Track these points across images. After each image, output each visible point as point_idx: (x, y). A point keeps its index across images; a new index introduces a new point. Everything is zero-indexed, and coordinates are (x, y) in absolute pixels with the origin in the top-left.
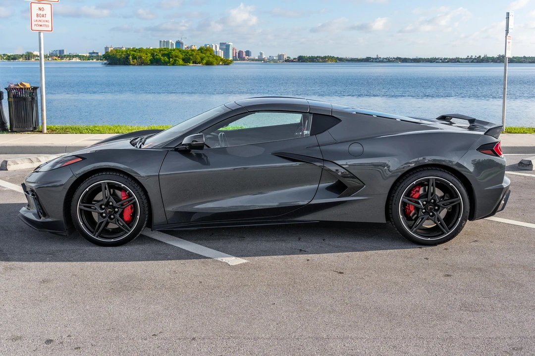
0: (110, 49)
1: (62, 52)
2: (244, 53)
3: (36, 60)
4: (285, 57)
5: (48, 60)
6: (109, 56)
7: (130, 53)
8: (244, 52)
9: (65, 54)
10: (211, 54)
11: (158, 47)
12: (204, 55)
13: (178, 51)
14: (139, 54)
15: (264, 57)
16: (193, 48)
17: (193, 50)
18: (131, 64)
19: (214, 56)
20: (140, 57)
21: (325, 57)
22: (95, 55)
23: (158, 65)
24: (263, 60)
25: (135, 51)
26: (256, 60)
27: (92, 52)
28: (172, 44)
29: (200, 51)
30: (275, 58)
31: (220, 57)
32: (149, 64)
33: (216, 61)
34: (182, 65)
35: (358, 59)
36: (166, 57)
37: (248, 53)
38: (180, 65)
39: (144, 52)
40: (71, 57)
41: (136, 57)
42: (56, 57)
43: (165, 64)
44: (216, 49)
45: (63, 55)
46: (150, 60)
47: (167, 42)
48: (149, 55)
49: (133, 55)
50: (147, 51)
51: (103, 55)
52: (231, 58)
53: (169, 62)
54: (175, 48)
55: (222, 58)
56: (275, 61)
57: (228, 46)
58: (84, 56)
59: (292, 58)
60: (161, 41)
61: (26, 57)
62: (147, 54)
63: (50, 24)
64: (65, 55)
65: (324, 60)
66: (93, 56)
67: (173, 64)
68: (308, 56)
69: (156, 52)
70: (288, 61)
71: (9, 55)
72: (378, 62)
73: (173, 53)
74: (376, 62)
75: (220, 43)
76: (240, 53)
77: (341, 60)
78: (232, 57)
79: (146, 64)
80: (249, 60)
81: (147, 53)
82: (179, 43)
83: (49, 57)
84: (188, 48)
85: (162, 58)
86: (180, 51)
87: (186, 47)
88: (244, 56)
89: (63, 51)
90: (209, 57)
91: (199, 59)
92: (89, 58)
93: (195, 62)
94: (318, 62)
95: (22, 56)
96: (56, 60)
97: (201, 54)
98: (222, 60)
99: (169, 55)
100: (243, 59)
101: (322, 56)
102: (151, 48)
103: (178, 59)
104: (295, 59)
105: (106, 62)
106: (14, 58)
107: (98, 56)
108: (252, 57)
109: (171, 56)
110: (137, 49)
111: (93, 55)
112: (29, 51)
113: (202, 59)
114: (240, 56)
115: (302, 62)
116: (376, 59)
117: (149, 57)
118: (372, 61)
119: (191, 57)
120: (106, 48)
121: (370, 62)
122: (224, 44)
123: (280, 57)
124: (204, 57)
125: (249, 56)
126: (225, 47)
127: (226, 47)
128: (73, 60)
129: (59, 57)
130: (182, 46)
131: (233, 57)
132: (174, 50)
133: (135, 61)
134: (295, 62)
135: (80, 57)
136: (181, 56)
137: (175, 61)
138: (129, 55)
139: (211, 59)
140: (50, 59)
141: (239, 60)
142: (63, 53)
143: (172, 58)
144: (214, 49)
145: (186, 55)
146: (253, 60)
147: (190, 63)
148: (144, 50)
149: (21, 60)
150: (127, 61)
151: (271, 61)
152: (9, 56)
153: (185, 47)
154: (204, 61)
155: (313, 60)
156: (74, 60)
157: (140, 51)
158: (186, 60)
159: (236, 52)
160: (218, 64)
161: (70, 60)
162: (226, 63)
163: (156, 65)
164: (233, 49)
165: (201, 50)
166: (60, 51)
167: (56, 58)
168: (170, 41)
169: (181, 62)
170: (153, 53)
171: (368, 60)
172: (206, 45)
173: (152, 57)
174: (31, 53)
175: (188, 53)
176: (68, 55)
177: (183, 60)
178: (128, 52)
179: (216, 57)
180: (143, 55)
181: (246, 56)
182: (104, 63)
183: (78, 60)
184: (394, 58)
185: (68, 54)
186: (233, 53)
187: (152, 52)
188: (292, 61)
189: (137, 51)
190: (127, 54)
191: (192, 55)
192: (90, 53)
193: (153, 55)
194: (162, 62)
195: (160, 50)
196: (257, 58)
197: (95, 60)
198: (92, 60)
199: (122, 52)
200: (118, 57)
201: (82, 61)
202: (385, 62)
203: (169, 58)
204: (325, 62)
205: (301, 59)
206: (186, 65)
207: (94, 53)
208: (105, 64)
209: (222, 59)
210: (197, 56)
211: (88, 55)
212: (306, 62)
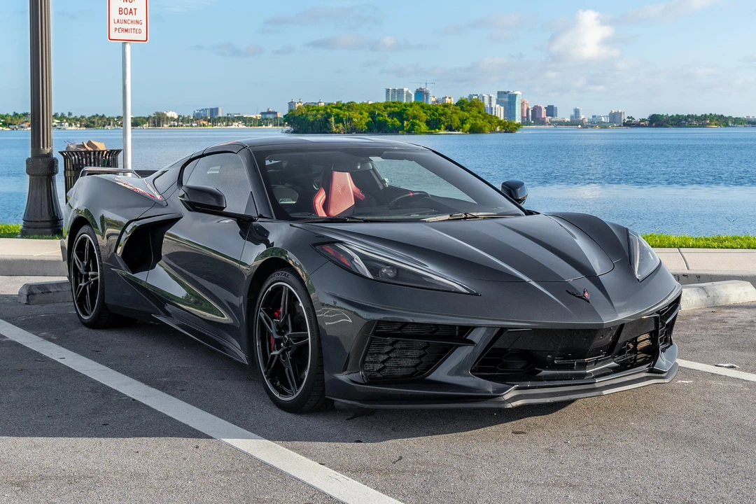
0: (297, 105)
1: (214, 111)
2: (544, 111)
3: (171, 126)
4: (625, 118)
5: (191, 126)
6: (294, 118)
7: (332, 112)
8: (543, 108)
9: (220, 115)
10: (479, 113)
11: (383, 100)
12: (466, 114)
13: (418, 107)
14: (347, 113)
15: (582, 117)
16: (448, 100)
17: (446, 106)
18: (332, 132)
19: (485, 116)
20: (350, 119)
21: (704, 117)
22: (271, 116)
23: (382, 133)
24: (581, 123)
25: (340, 108)
26: (567, 124)
27: (266, 111)
28: (409, 95)
29: (458, 107)
30: (603, 120)
31: (497, 118)
32: (365, 133)
33: (488, 125)
34: (426, 133)
36: (395, 119)
37: (551, 110)
38: (421, 133)
39: (357, 109)
40: (229, 120)
41: (342, 118)
42: (205, 120)
43: (395, 130)
44: (490, 104)
45: (216, 117)
46: (367, 124)
47: (400, 92)
48: (366, 114)
49: (337, 115)
50: (362, 108)
51: (285, 116)
52: (518, 120)
53: (402, 128)
54: (413, 100)
55: (502, 118)
56: (603, 126)
57: (513, 98)
58: (251, 119)
59: (637, 118)
60: (388, 91)
61: (154, 122)
62: (361, 114)
63: (143, 27)
64: (220, 118)
65: (702, 121)
66: (267, 119)
67: (409, 132)
68: (670, 115)
69: (379, 110)
70: (629, 124)
73: (410, 111)
75: (499, 93)
76: (536, 110)
77: (737, 121)
78: (520, 117)
79: (360, 132)
80: (552, 123)
81: (363, 111)
82: (421, 93)
83: (192, 121)
84: (437, 101)
85: (389, 120)
86: (422, 107)
87: (433, 99)
88: (544, 115)
89: (217, 109)
90: (476, 117)
91: (457, 122)
92: (260, 122)
93: (449, 128)
94: (691, 126)
95: (148, 119)
96: (204, 125)
97: (462, 112)
98: (500, 123)
99: (401, 115)
100: (543, 122)
101: (699, 115)
102: (370, 103)
103: (418, 122)
104: (643, 120)
105: (288, 128)
106: (135, 123)
107: (277, 118)
108: (559, 118)
109: (405, 116)
110: (343, 105)
111: (268, 116)
112: (159, 111)
113: (463, 121)
114: (535, 117)
115: (656, 126)
117: (366, 117)
119: (442, 118)
120: (291, 104)
122: (505, 93)
123: (614, 117)
124: (467, 118)
125: (552, 116)
126: (507, 100)
127: (508, 100)
128: (233, 127)
129: (209, 121)
130: (427, 98)
131: (523, 118)
132: (411, 105)
133: (341, 125)
134: (643, 126)
135: (246, 121)
136: (424, 117)
137: (413, 125)
138: (330, 116)
139: (480, 122)
140: (194, 125)
141: (534, 124)
142: (217, 113)
143: (407, 120)
144: (486, 102)
145: (433, 114)
146: (561, 123)
147: (440, 129)
148: (357, 105)
149: (146, 126)
150: (326, 127)
151: (595, 123)
153: (431, 100)
154: (467, 126)
155: (678, 121)
156: (235, 126)
157: (349, 107)
158: (433, 125)
159: (528, 110)
160: (493, 131)
161: (228, 125)
162: (509, 128)
163: (377, 133)
164: (523, 104)
165: (461, 104)
166: (212, 110)
167: (205, 123)
168: (405, 90)
169: (424, 127)
170: (373, 111)
172: (471, 96)
173: (370, 119)
174: (163, 114)
175: (437, 110)
176: (225, 117)
177: (428, 123)
178: (329, 110)
179: (490, 118)
180: (355, 115)
181: (547, 116)
182: (285, 130)
183: (241, 126)
185: (226, 115)
186: (522, 110)
187: (372, 109)
188: (638, 125)
189: (344, 108)
190: (327, 113)
191: (444, 114)
192: (262, 113)
193: (372, 115)
194: (389, 128)
195: (386, 106)
196: (568, 119)
197: (270, 126)
198: (266, 125)
199: (318, 111)
200: (311, 118)
201: (250, 127)
203: (402, 120)
204: (704, 126)
205: (656, 121)
206: (432, 133)
207: (269, 113)
208: (288, 132)
209: (501, 121)
210: (454, 116)
211: (259, 116)
212: (665, 127)
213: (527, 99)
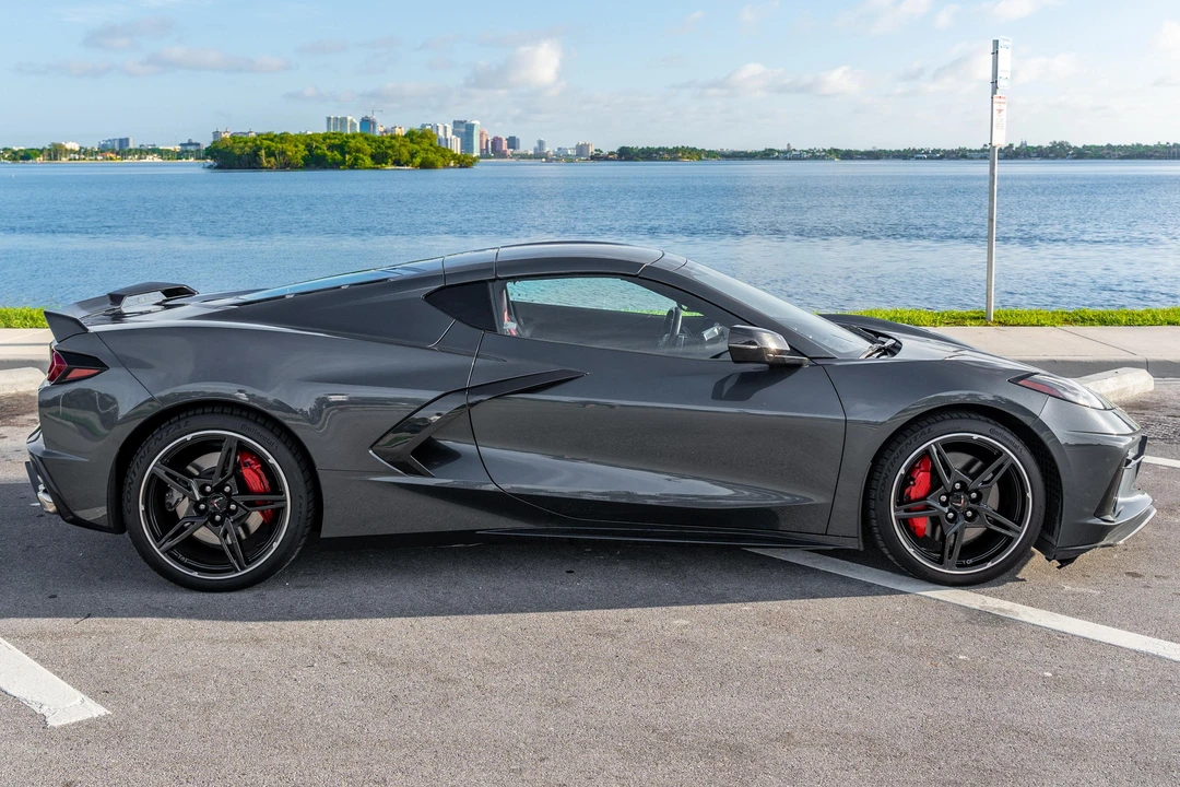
0: (222, 136)
1: (124, 142)
2: (505, 143)
3: (70, 160)
4: (592, 150)
5: (96, 159)
6: (218, 151)
7: (262, 143)
8: (504, 139)
9: (131, 146)
10: (431, 145)
11: (322, 130)
12: (416, 146)
13: (361, 139)
14: (279, 146)
15: (547, 149)
16: (397, 131)
17: (393, 137)
18: (263, 168)
19: (438, 150)
20: (283, 153)
21: (676, 150)
22: (192, 148)
23: (320, 169)
24: (546, 156)
25: (272, 140)
26: (530, 157)
27: (186, 142)
28: (353, 125)
29: (407, 139)
30: (569, 153)
31: (452, 151)
32: (301, 167)
33: (441, 159)
34: (371, 168)
35: (746, 153)
36: (336, 152)
37: (512, 142)
38: (366, 168)
39: (291, 141)
40: (142, 152)
41: (274, 152)
42: (112, 153)
43: (335, 165)
44: (445, 135)
45: (126, 149)
46: (304, 158)
47: (343, 121)
48: (302, 147)
49: (268, 147)
50: (295, 140)
51: (209, 148)
52: (476, 153)
53: (344, 162)
54: (358, 131)
55: (458, 152)
56: (570, 160)
57: (470, 128)
58: (168, 151)
59: (605, 152)
60: (329, 119)
61: (50, 155)
62: (296, 146)
64: (130, 150)
65: (674, 154)
66: (187, 151)
67: (352, 167)
68: (640, 147)
69: (317, 141)
70: (597, 157)
71: (16, 149)
72: (790, 159)
73: (352, 143)
74: (786, 159)
75: (455, 122)
76: (496, 141)
77: (711, 155)
78: (479, 150)
79: (295, 167)
80: (514, 156)
81: (298, 143)
82: (367, 123)
83: (97, 153)
84: (385, 132)
85: (329, 153)
86: (366, 139)
87: (382, 129)
88: (504, 147)
89: (127, 140)
90: (428, 150)
91: (406, 156)
92: (180, 155)
93: (397, 163)
94: (662, 159)
95: (42, 151)
96: (111, 159)
97: (411, 144)
98: (454, 157)
99: (342, 148)
100: (503, 155)
101: (671, 147)
102: (309, 133)
103: (361, 155)
104: (611, 153)
105: (211, 162)
106: (26, 156)
107: (199, 150)
108: (521, 150)
109: (346, 149)
110: (275, 136)
111: (189, 148)
112: (57, 141)
113: (413, 155)
114: (495, 149)
115: (625, 160)
116: (785, 152)
117: (302, 151)
118: (777, 158)
119: (389, 151)
120: (216, 134)
121: (773, 159)
122: (462, 122)
123: (581, 149)
124: (418, 151)
125: (514, 148)
126: (463, 130)
127: (465, 130)
128: (147, 160)
129: (118, 154)
130: (374, 128)
131: (482, 150)
132: (355, 137)
133: (273, 159)
134: (611, 160)
135: (161, 153)
136: (369, 150)
137: (356, 159)
138: (260, 149)
139: (431, 156)
140: (99, 158)
141: (494, 157)
142: (128, 145)
143: (349, 153)
144: (441, 133)
145: (379, 147)
146: (523, 156)
147: (386, 164)
148: (291, 136)
149: (40, 159)
150: (255, 162)
151: (561, 157)
152: (15, 153)
153: (379, 129)
155: (649, 155)
156: (149, 159)
157: (282, 138)
158: (379, 159)
159: (487, 141)
160: (446, 166)
161: (140, 158)
162: (464, 162)
163: (314, 169)
164: (481, 135)
165: (410, 135)
166: (121, 140)
167: (112, 155)
168: (349, 118)
169: (368, 161)
170: (309, 143)
171: (767, 155)
172: (424, 126)
173: (307, 152)
174: (61, 146)
175: (383, 142)
176: (137, 150)
177: (373, 157)
178: (258, 142)
179: (443, 151)
180: (289, 148)
181: (509, 148)
182: (207, 165)
183: (157, 160)
184: (824, 150)
185: (137, 147)
186: (481, 141)
187: (309, 141)
188: (606, 159)
189: (276, 139)
190: (256, 145)
191: (392, 147)
192: (182, 145)
193: (309, 147)
194: (328, 163)
195: (325, 137)
196: (531, 152)
197: (192, 160)
198: (187, 159)
199: (246, 143)
200: (237, 152)
201: (166, 161)
202: (804, 159)
203: (343, 154)
204: (675, 159)
205: (625, 154)
206: (378, 168)
207: (190, 144)
208: (210, 167)
209: (456, 155)
210: (403, 149)
211: (178, 148)
212: (635, 160)
213: (487, 129)
